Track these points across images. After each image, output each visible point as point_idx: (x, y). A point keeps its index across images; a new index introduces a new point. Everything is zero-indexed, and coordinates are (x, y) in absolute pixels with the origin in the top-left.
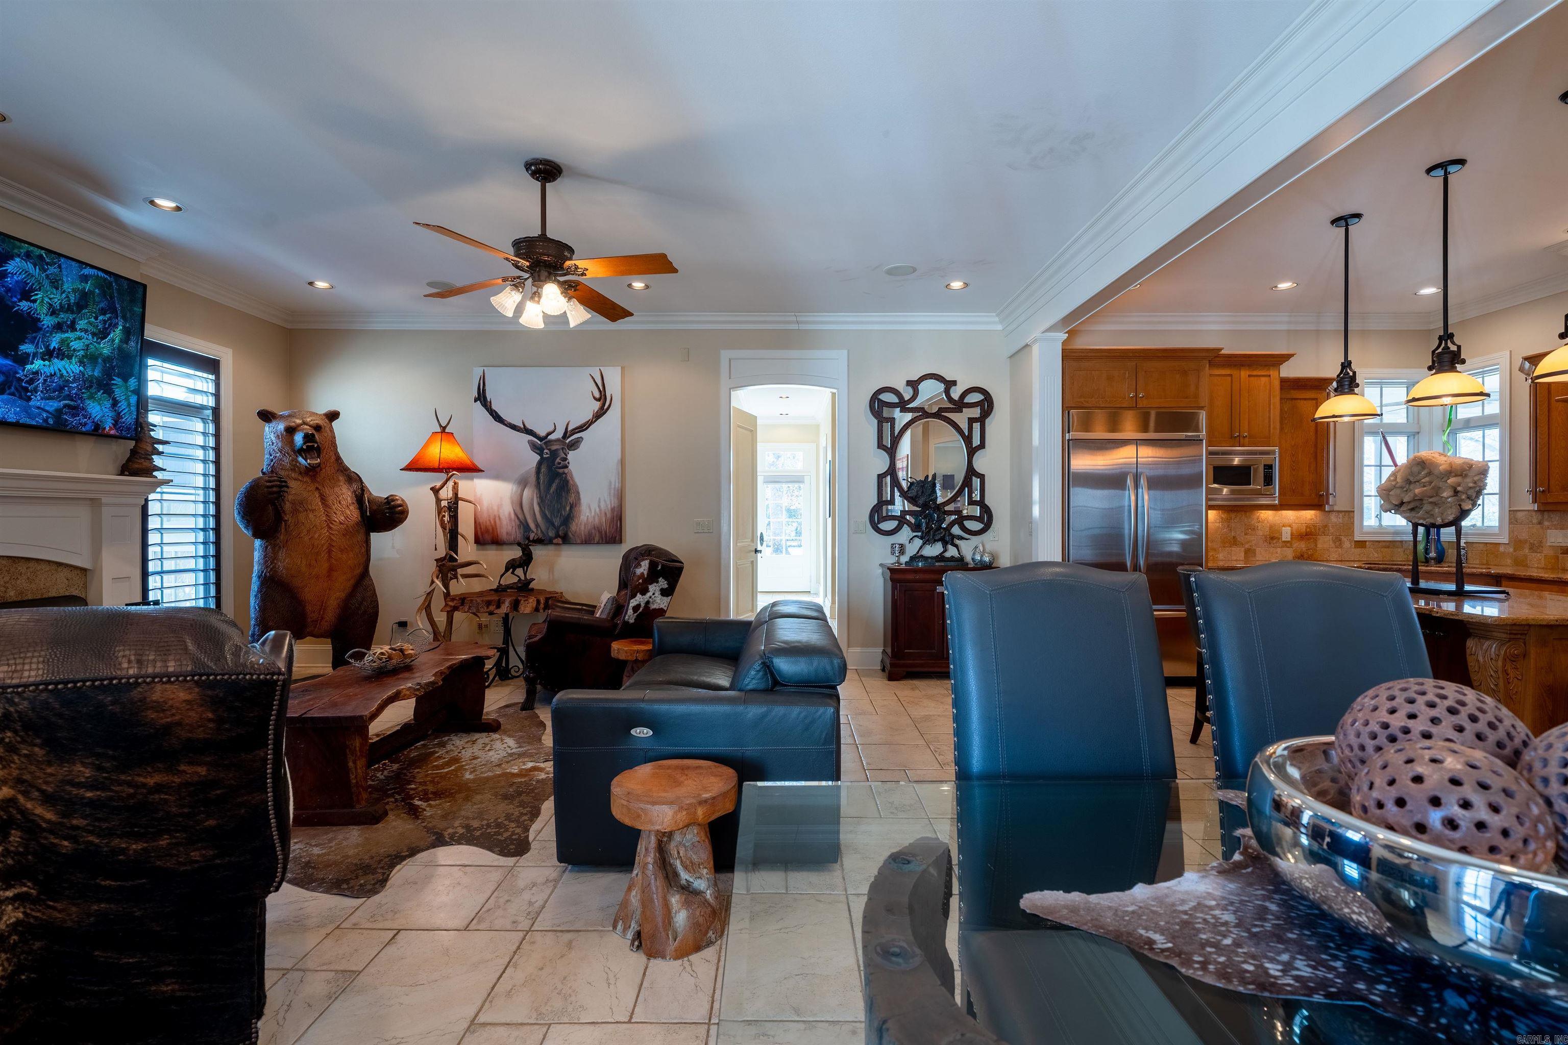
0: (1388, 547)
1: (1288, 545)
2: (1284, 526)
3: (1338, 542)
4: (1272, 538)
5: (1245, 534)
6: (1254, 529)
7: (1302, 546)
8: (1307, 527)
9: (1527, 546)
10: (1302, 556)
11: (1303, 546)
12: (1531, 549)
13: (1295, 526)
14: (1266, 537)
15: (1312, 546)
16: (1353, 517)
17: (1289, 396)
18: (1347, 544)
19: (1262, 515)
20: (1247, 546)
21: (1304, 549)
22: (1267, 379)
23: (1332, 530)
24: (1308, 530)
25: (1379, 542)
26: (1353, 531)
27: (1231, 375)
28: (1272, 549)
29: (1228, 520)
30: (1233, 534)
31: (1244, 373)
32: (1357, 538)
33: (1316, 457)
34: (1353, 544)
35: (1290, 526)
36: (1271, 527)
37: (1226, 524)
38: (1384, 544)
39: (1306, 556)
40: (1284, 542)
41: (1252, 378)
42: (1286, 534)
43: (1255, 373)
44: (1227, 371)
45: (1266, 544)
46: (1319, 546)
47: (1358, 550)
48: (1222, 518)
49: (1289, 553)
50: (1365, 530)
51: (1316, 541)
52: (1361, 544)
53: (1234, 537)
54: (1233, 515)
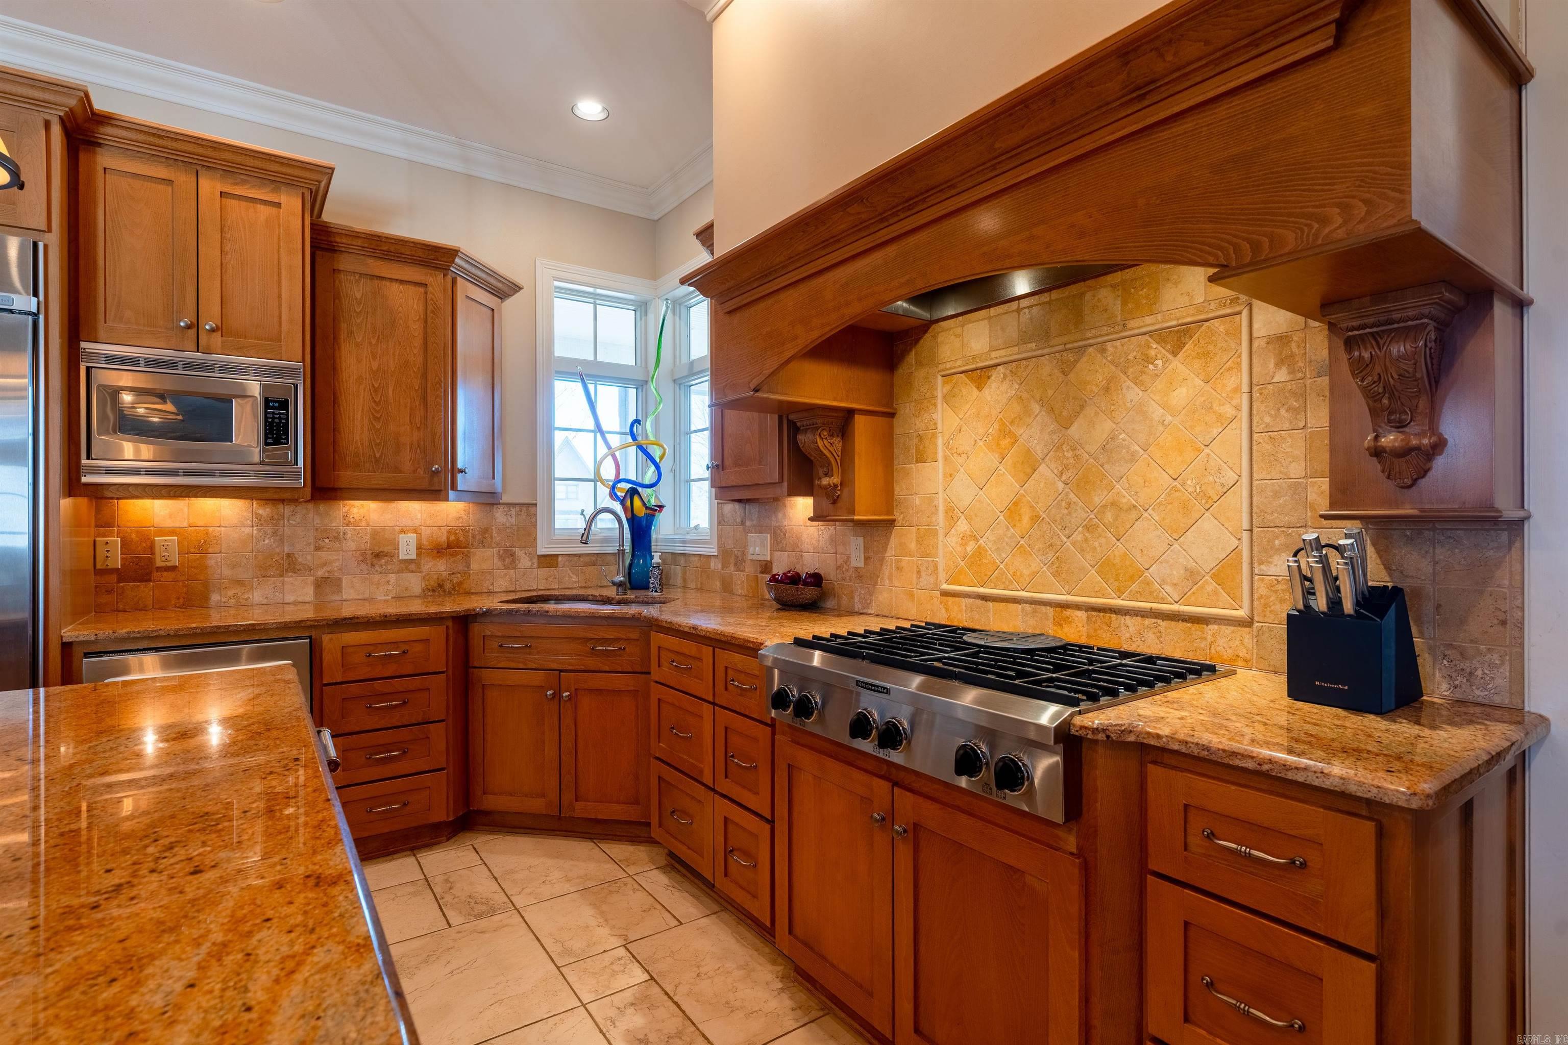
0: (594, 564)
1: (413, 567)
2: (402, 531)
3: (509, 557)
4: (377, 556)
5: (318, 549)
6: (337, 538)
7: (440, 567)
8: (449, 532)
9: (732, 560)
10: (441, 586)
11: (442, 568)
12: (736, 564)
13: (426, 532)
14: (364, 554)
15: (461, 567)
16: (535, 515)
17: (362, 269)
18: (525, 562)
19: (355, 510)
20: (320, 573)
21: (445, 574)
22: (272, 210)
23: (496, 537)
24: (452, 538)
25: (579, 555)
26: (535, 539)
27: (169, 182)
28: (377, 577)
29: (274, 521)
30: (286, 550)
31: (210, 186)
32: (541, 551)
33: (424, 399)
34: (535, 561)
35: (415, 531)
36: (375, 534)
37: (269, 530)
38: (587, 559)
39: (448, 586)
40: (405, 561)
41: (233, 203)
42: (407, 548)
43: (239, 191)
44: (161, 172)
45: (363, 566)
46: (474, 566)
47: (543, 572)
48: (259, 517)
49: (414, 583)
50: (558, 536)
51: (467, 557)
52: (549, 561)
53: (289, 555)
54: (287, 510)
